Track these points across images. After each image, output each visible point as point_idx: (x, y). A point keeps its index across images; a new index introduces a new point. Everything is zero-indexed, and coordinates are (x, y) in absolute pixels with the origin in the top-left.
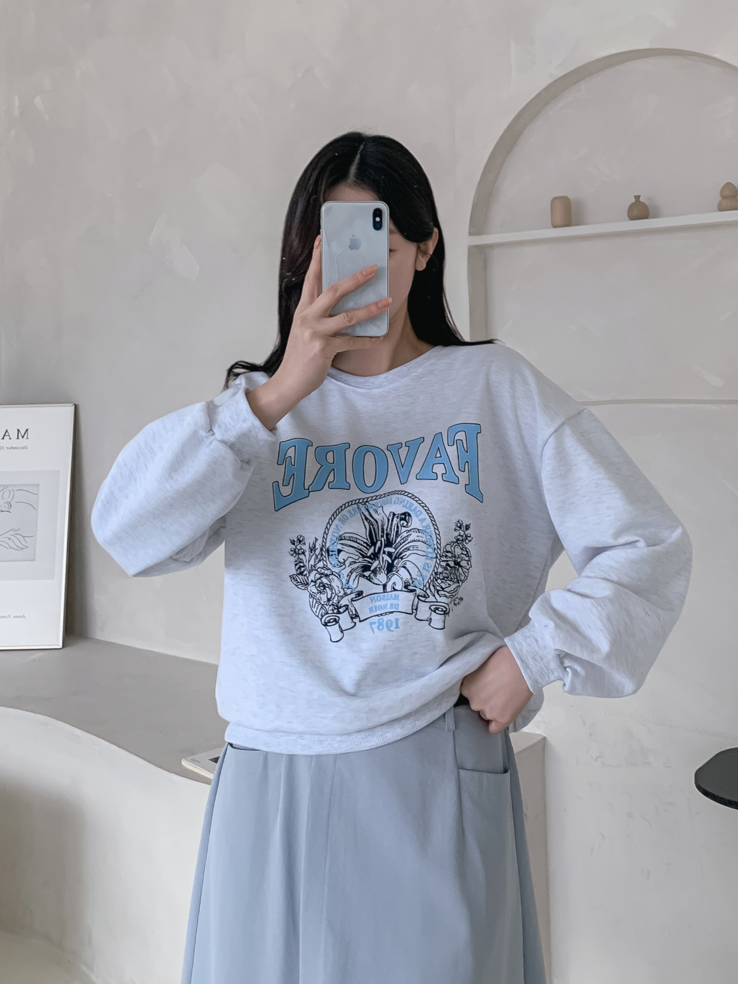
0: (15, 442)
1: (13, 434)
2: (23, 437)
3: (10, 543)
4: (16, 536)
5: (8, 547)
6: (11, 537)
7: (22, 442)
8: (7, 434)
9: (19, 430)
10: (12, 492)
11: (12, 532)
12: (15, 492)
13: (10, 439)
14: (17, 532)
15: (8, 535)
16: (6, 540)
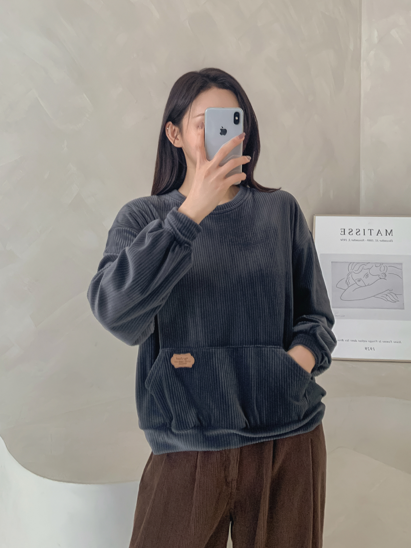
0: (384, 237)
1: (384, 233)
2: (389, 235)
3: (388, 297)
4: (391, 294)
5: (387, 300)
6: (388, 294)
7: (389, 237)
8: (379, 232)
9: (386, 230)
10: (386, 268)
11: (388, 292)
12: (388, 267)
13: (382, 235)
14: (391, 292)
15: (386, 293)
16: (385, 296)
